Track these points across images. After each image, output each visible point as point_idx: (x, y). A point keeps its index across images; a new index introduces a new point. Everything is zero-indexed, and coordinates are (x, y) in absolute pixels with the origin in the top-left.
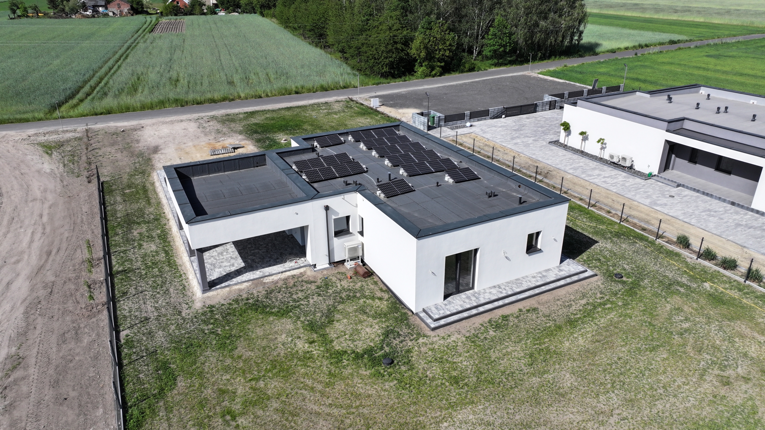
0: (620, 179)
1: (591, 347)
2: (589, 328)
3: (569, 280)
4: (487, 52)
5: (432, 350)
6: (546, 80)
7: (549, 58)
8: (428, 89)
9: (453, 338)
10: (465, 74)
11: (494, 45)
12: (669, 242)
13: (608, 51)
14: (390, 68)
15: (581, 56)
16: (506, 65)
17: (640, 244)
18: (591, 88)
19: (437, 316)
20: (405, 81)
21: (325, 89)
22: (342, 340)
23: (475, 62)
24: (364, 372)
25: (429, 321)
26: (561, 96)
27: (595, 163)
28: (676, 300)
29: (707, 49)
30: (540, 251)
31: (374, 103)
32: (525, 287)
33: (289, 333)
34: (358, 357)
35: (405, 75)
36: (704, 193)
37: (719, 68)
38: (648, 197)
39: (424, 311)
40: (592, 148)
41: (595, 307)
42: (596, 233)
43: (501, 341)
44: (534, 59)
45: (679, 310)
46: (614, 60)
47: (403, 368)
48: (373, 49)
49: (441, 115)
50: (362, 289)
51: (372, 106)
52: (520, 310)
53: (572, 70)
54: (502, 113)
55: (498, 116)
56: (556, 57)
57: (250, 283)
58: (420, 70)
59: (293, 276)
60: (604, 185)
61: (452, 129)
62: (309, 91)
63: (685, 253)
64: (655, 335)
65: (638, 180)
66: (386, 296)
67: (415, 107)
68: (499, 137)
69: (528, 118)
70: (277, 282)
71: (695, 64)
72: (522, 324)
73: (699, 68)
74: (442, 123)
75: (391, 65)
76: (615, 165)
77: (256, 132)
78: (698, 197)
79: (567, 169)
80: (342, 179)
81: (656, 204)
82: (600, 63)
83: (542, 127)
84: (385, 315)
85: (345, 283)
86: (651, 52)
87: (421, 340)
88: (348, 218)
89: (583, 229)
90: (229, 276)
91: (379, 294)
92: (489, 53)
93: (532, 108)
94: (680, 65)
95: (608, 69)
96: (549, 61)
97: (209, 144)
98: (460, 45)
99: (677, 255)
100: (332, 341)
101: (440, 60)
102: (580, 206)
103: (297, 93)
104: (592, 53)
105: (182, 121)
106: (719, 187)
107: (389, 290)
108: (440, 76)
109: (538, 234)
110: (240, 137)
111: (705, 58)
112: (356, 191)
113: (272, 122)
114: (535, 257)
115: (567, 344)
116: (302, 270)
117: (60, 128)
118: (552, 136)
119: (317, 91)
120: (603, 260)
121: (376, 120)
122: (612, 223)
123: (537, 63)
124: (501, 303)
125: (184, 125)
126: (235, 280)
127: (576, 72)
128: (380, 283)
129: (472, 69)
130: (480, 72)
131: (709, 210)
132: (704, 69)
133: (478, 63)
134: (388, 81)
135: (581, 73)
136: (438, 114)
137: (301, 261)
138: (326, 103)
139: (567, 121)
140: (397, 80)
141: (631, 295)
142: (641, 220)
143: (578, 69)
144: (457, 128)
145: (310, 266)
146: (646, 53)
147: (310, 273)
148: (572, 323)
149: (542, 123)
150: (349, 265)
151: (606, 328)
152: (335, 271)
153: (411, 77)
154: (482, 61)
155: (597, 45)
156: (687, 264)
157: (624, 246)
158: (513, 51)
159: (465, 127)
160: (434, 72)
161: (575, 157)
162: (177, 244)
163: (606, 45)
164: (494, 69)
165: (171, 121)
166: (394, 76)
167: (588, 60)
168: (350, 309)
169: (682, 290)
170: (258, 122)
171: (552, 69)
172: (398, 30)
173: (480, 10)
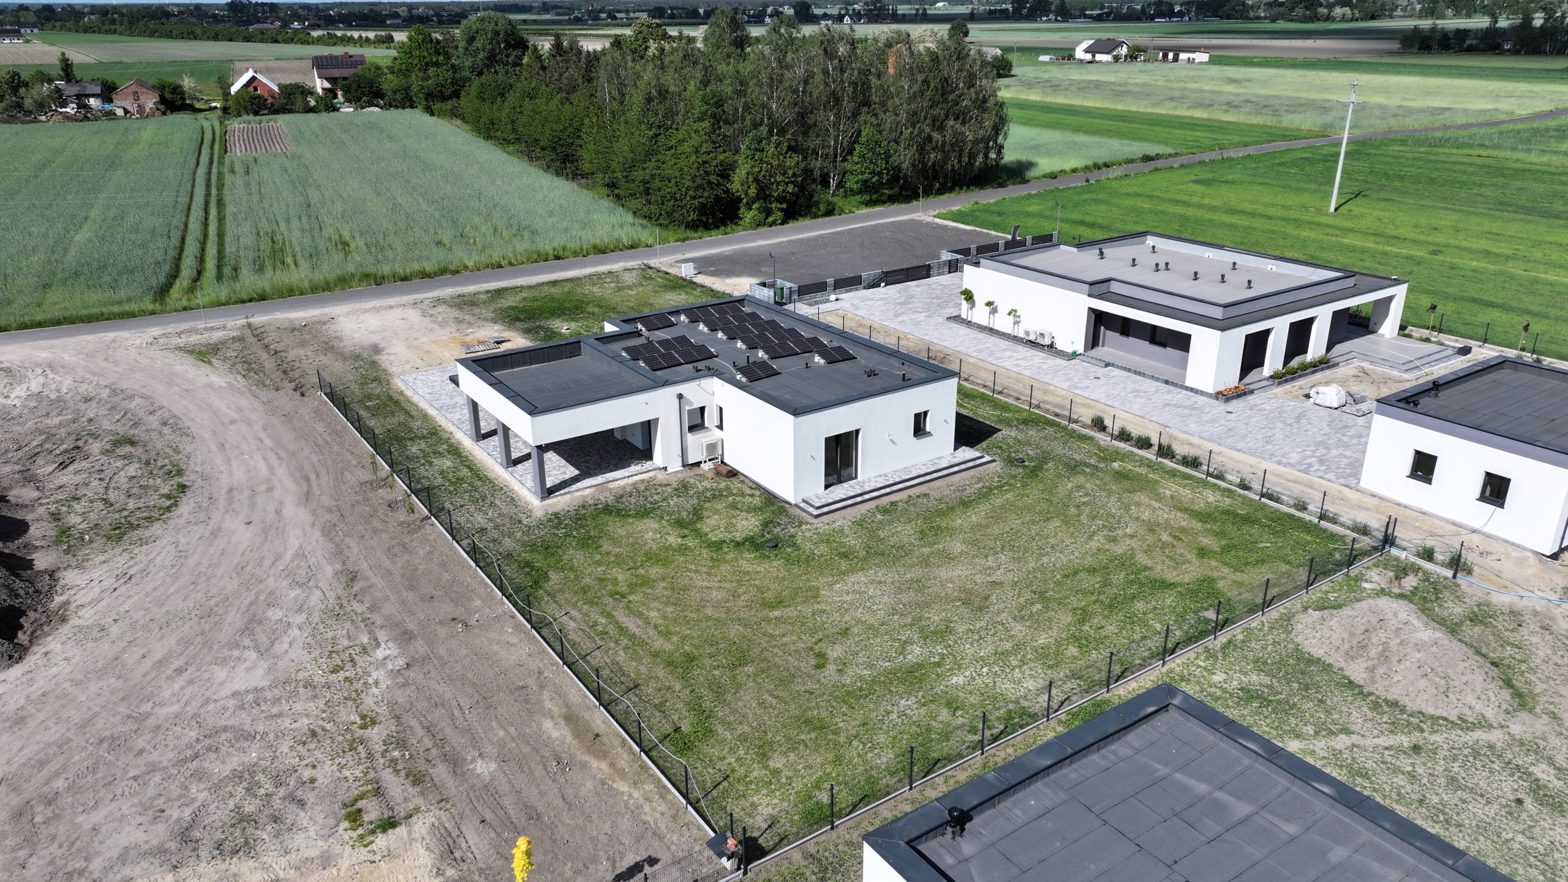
0: (1037, 360)
1: (984, 522)
2: (984, 508)
3: (963, 466)
4: (851, 183)
5: (818, 534)
6: (945, 227)
7: (951, 190)
8: (764, 246)
9: (839, 523)
10: (820, 220)
11: (863, 173)
12: (1084, 426)
13: (1045, 176)
14: (701, 215)
15: (1002, 185)
16: (883, 203)
17: (1050, 430)
18: (1010, 237)
19: (819, 504)
20: (726, 234)
21: (601, 251)
22: (718, 532)
23: (835, 199)
24: (747, 555)
25: (811, 509)
26: (966, 252)
27: (1007, 343)
28: (1080, 479)
29: (1198, 170)
30: (929, 434)
31: (687, 271)
32: (914, 474)
33: (655, 531)
34: (738, 545)
35: (725, 225)
36: (1136, 372)
37: (1206, 201)
38: (1067, 380)
39: (804, 501)
40: (1003, 323)
41: (991, 490)
42: (1000, 421)
43: (890, 523)
44: (928, 193)
45: (1080, 487)
46: (1052, 191)
47: (789, 550)
48: (671, 185)
49: (792, 285)
50: (727, 488)
51: (683, 275)
52: (910, 496)
53: (987, 210)
54: (881, 280)
55: (875, 285)
56: (961, 189)
57: (593, 489)
58: (748, 216)
59: (643, 481)
60: (1016, 369)
61: (810, 305)
62: (576, 254)
63: (1100, 437)
64: (1052, 509)
65: (1059, 361)
66: (757, 493)
67: (751, 275)
68: (877, 314)
69: (918, 286)
70: (624, 488)
71: (1173, 196)
72: (912, 508)
73: (1176, 202)
74: (794, 296)
75: (702, 209)
76: (1033, 344)
77: (518, 319)
78: (1128, 377)
79: (970, 351)
80: (690, 366)
81: (1076, 387)
82: (1030, 196)
83: (938, 298)
84: (760, 509)
85: (706, 484)
86: (1110, 176)
87: (804, 527)
88: (702, 409)
89: (985, 418)
90: (564, 484)
91: (749, 491)
92: (855, 186)
93: (922, 272)
94: (1150, 197)
95: (1042, 207)
96: (952, 195)
97: (455, 338)
98: (808, 172)
99: (1091, 438)
100: (706, 534)
101: (780, 200)
102: (983, 394)
103: (557, 258)
104: (1019, 179)
105: (391, 307)
106: (1156, 364)
107: (759, 487)
108: (782, 224)
109: (926, 413)
110: (497, 327)
111: (1191, 185)
112: (713, 375)
113: (536, 304)
114: (925, 441)
115: (959, 521)
116: (651, 474)
117: (201, 325)
118: (951, 310)
119: (588, 254)
120: (1004, 446)
121: (695, 296)
122: (1019, 410)
123: (933, 200)
124: (888, 490)
125: (398, 313)
126: (574, 487)
127: (993, 213)
128: (747, 481)
129: (829, 213)
130: (843, 216)
131: (1138, 391)
132: (1184, 203)
133: (839, 201)
134: (699, 234)
135: (999, 214)
136: (788, 285)
137: (648, 465)
138: (610, 272)
139: (969, 288)
140: (713, 232)
141: (1031, 477)
142: (1055, 405)
143: (996, 209)
144: (817, 303)
145: (660, 469)
146: (1103, 178)
147: (661, 476)
148: (965, 504)
149: (938, 292)
150: (706, 467)
151: (1002, 507)
152: (690, 473)
153: (734, 227)
154: (845, 196)
155: (1030, 165)
156: (1099, 448)
157: (1030, 433)
158: (894, 180)
159: (827, 301)
160: (770, 219)
161: (982, 336)
162: (479, 457)
163: (1045, 164)
164: (865, 210)
165: (375, 308)
166: (707, 227)
167: (1012, 192)
168: (719, 507)
169: (1088, 470)
170: (513, 304)
171: (955, 208)
172: (709, 153)
173: (838, 116)
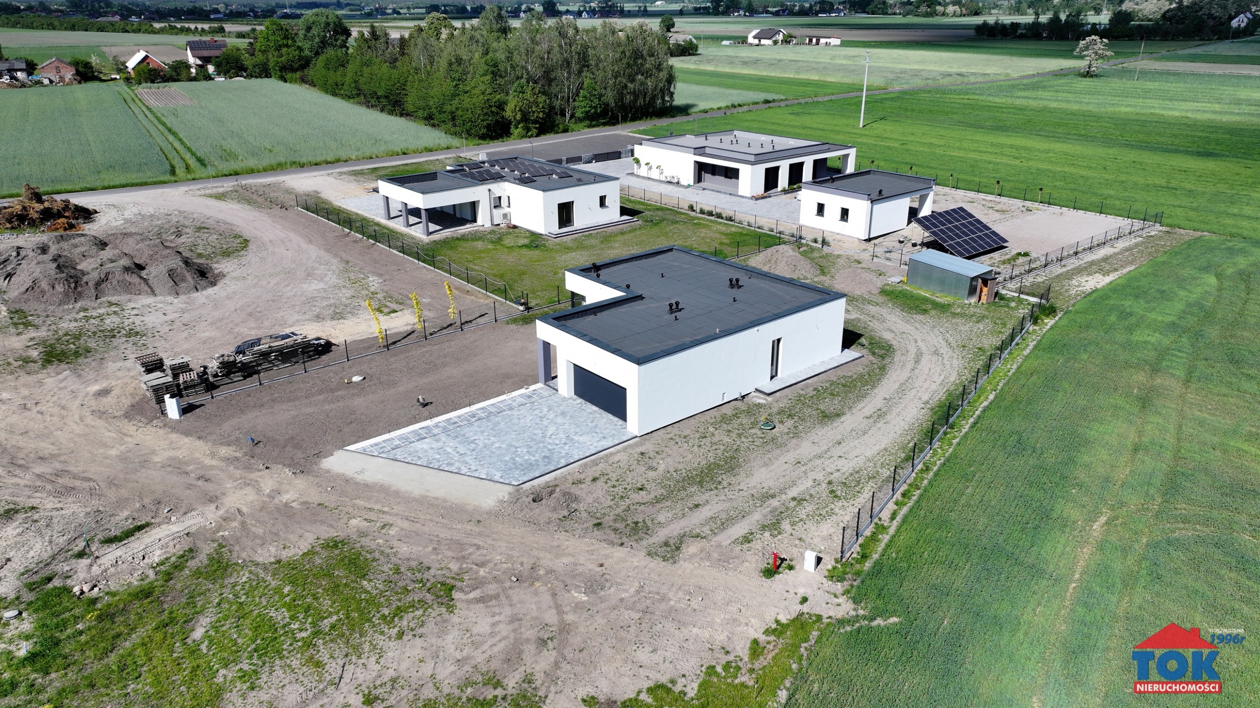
0: (671, 190)
3: (624, 222)
4: (579, 114)
5: (556, 244)
6: (634, 137)
7: (640, 119)
9: (565, 239)
10: (560, 135)
11: (585, 107)
12: (684, 210)
13: (700, 112)
14: (488, 131)
15: (673, 117)
16: (598, 126)
17: (668, 212)
19: (556, 234)
20: (503, 142)
21: (429, 150)
22: (510, 244)
23: (568, 124)
24: (524, 250)
27: (657, 183)
29: (795, 107)
30: (607, 207)
31: (482, 158)
33: (482, 244)
34: (520, 247)
35: (502, 137)
36: (717, 191)
37: (792, 123)
38: (682, 195)
39: (549, 233)
40: (655, 174)
41: (635, 230)
42: (645, 210)
44: (625, 120)
45: (675, 228)
46: (702, 119)
47: (543, 248)
48: (468, 113)
53: (660, 128)
54: (593, 159)
55: (589, 162)
56: (646, 118)
57: (450, 233)
58: (516, 132)
62: (414, 152)
63: (692, 214)
65: (682, 190)
69: (614, 162)
70: (464, 233)
75: (488, 127)
76: (670, 182)
78: (713, 194)
79: (636, 186)
81: (684, 197)
82: (690, 122)
83: (623, 166)
86: (740, 111)
87: (549, 242)
88: (500, 198)
89: (636, 208)
90: (436, 231)
92: (582, 116)
93: (616, 155)
95: (694, 127)
96: (641, 122)
97: (358, 187)
98: (552, 108)
99: (685, 213)
100: (505, 245)
101: (535, 122)
102: (639, 201)
103: (404, 154)
104: (685, 113)
105: (315, 176)
106: (727, 188)
109: (605, 196)
114: (604, 210)
116: (476, 229)
118: (629, 170)
119: (422, 152)
120: (645, 216)
122: (654, 205)
123: (629, 124)
125: (321, 178)
126: (441, 232)
127: (664, 130)
128: (522, 229)
130: (574, 132)
131: (713, 197)
132: (778, 124)
133: (572, 126)
134: (487, 142)
137: (475, 224)
138: (437, 160)
139: (637, 157)
140: (495, 141)
141: (655, 226)
143: (666, 128)
145: (480, 227)
146: (734, 112)
147: (482, 229)
148: (622, 233)
149: (624, 163)
150: (503, 225)
152: (495, 228)
153: (508, 138)
154: (576, 123)
155: (691, 106)
156: (688, 216)
157: (658, 213)
158: (605, 112)
160: (530, 134)
161: (644, 181)
163: (702, 105)
164: (587, 130)
165: (306, 177)
166: (492, 138)
167: (679, 120)
168: (511, 236)
169: (682, 223)
171: (641, 128)
172: (491, 94)
173: (569, 73)
